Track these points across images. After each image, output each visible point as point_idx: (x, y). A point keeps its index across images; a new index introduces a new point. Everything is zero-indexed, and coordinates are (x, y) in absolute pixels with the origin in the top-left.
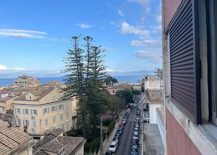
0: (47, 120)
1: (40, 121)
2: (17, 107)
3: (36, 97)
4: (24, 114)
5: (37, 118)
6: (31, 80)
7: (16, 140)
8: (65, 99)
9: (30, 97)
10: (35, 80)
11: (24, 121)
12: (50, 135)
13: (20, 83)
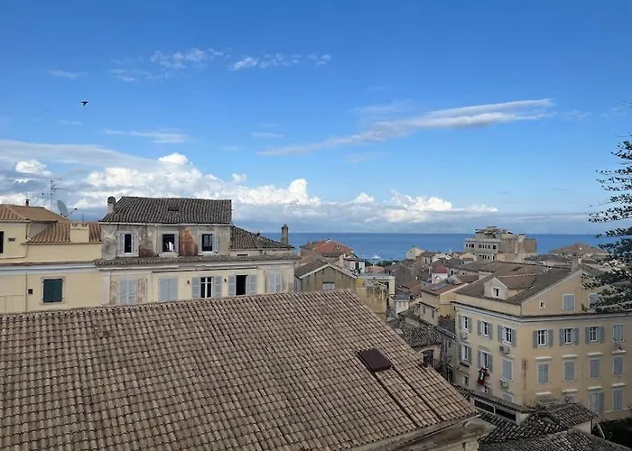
0: (546, 366)
1: (525, 364)
2: (462, 312)
3: (514, 293)
4: (479, 333)
5: (517, 354)
6: (510, 240)
7: (433, 407)
8: (606, 312)
9: (497, 290)
10: (521, 240)
11: (479, 353)
12: (547, 419)
13: (480, 246)
